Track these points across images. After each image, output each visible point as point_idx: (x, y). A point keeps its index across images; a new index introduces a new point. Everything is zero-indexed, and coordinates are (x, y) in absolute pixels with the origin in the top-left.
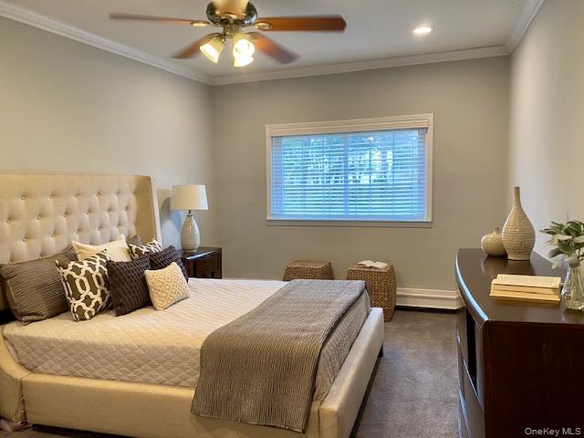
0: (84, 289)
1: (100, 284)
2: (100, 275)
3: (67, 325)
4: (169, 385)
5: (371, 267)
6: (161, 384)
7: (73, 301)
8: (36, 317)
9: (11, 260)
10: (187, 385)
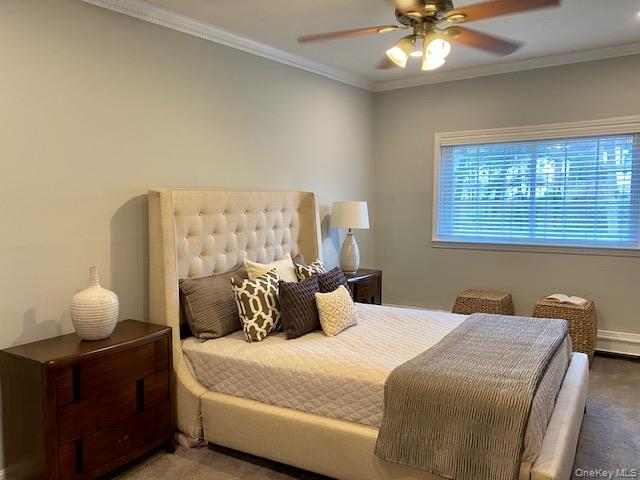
0: (257, 309)
1: (271, 304)
2: (271, 295)
3: (241, 345)
4: (348, 421)
5: (565, 303)
6: (340, 418)
7: (246, 321)
8: (211, 335)
9: (189, 276)
10: (368, 422)
